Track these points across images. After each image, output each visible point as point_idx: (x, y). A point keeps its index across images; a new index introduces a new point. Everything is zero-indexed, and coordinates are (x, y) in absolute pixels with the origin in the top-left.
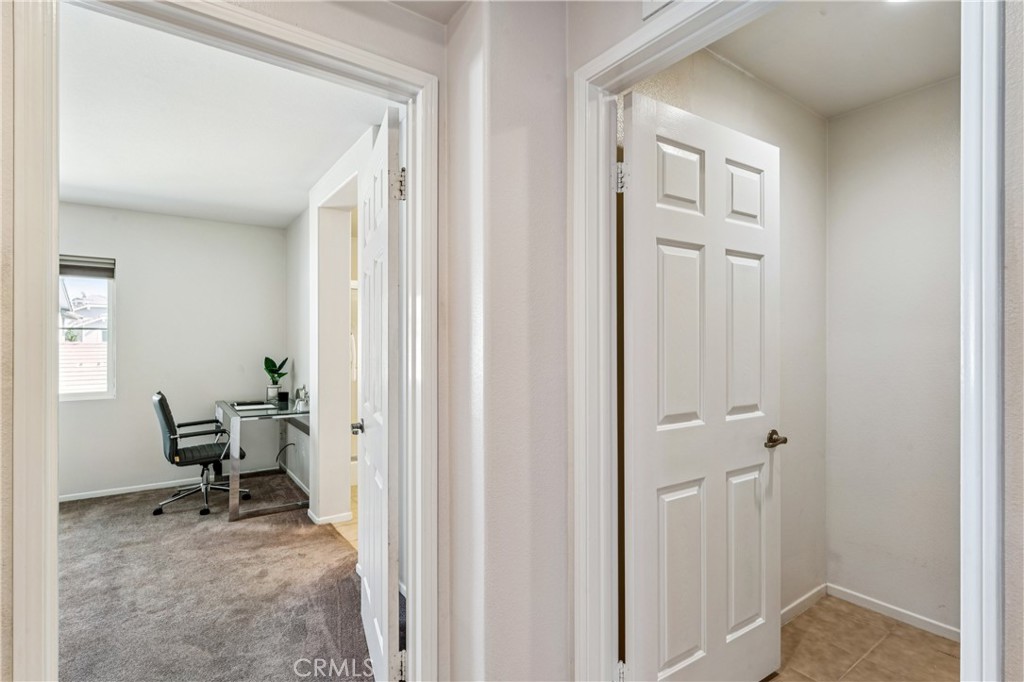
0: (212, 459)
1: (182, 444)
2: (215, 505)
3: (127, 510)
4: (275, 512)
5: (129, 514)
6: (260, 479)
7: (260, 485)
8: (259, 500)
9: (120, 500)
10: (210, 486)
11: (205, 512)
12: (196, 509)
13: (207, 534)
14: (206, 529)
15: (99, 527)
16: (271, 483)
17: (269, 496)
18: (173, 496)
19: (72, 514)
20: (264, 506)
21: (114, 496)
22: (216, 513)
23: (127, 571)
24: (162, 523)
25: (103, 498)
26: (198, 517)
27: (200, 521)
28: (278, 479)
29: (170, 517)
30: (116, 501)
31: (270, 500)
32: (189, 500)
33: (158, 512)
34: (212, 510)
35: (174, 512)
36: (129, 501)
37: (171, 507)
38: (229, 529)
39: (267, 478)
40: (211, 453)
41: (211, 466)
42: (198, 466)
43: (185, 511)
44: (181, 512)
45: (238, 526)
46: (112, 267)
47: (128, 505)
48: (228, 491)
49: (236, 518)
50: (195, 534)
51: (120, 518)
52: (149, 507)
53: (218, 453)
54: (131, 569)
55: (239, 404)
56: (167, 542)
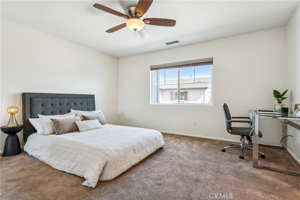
0: (246, 134)
1: (233, 125)
2: (247, 156)
3: (214, 146)
4: (280, 172)
5: (214, 148)
6: (271, 149)
7: (271, 152)
8: (270, 161)
9: (213, 142)
10: (245, 146)
11: (242, 158)
12: (238, 154)
13: (241, 170)
14: (241, 167)
15: (204, 150)
16: (277, 153)
17: (276, 160)
18: (231, 146)
19: (199, 142)
20: (273, 166)
21: (212, 140)
22: (247, 160)
23: (205, 174)
24: (224, 156)
25: (209, 139)
26: (239, 159)
27: (239, 161)
28: (281, 152)
29: (228, 154)
30: (212, 142)
31: (277, 163)
32: (236, 149)
33: (224, 151)
34: (245, 158)
35: (229, 153)
36: (216, 143)
37: (229, 150)
38: (252, 171)
39: (275, 150)
40: (245, 131)
41: (245, 137)
42: (240, 136)
43: (234, 154)
44: (232, 153)
45: (257, 172)
46: (212, 60)
47: (215, 144)
48: (252, 150)
49: (256, 167)
50: (235, 167)
51: (211, 148)
52: (221, 147)
53: (248, 132)
54: (206, 173)
55: (259, 111)
56: (223, 166)
